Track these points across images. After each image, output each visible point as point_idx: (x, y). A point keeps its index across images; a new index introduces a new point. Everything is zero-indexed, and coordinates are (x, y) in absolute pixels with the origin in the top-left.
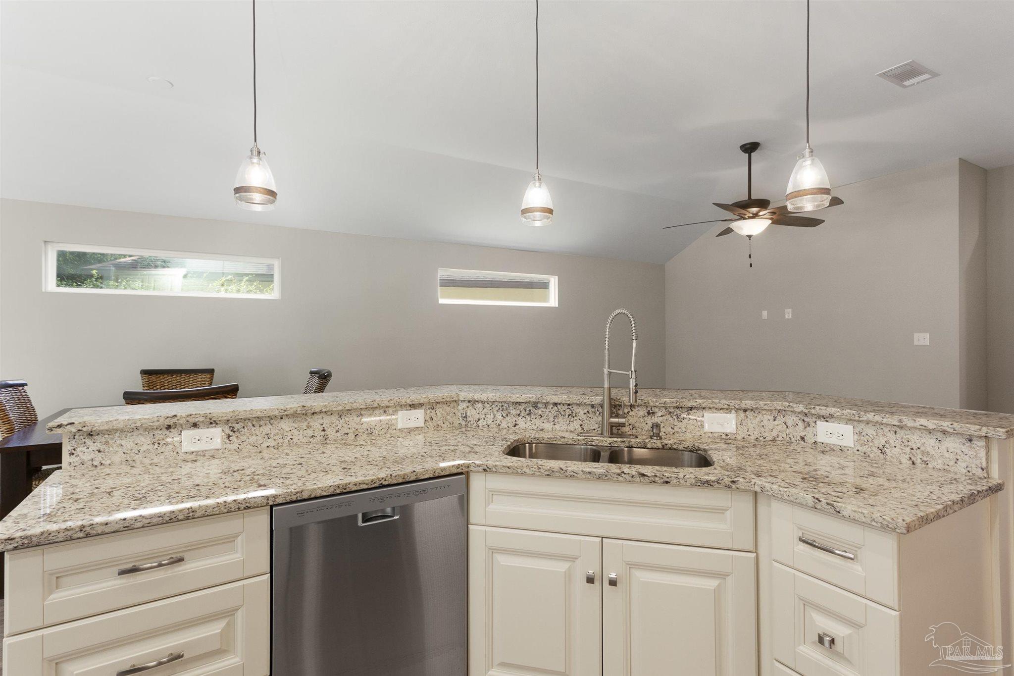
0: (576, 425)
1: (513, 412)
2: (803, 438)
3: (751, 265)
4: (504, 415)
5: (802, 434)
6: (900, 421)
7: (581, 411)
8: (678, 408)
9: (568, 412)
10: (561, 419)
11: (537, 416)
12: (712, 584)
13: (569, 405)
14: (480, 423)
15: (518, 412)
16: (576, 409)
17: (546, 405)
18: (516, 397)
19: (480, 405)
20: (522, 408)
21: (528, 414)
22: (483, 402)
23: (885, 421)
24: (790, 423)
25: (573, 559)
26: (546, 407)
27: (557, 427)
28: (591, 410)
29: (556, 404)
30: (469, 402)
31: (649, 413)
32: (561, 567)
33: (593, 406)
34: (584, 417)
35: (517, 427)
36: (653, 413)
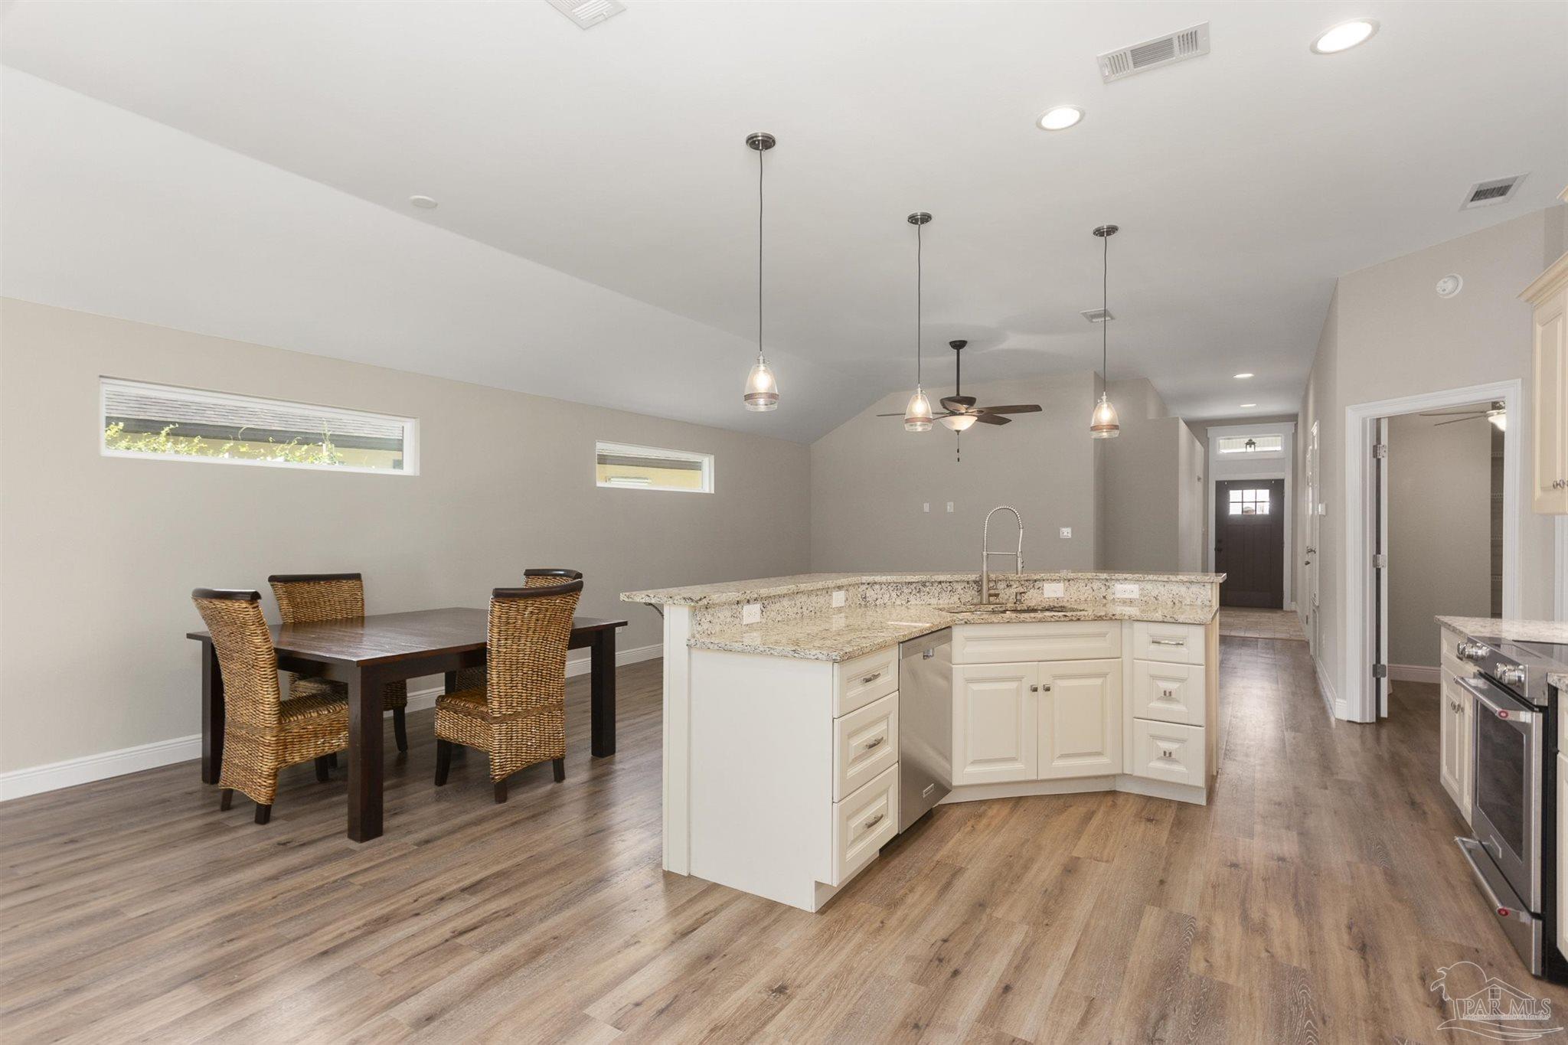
0: (955, 598)
1: (906, 591)
2: (1104, 597)
3: (959, 460)
4: (899, 594)
5: (1104, 595)
6: (1168, 578)
7: (959, 587)
8: (1027, 581)
9: (949, 588)
10: (944, 593)
11: (925, 593)
12: (1098, 681)
13: (950, 582)
14: (878, 603)
15: (910, 591)
16: (955, 585)
17: (932, 583)
18: (909, 579)
19: (877, 587)
20: (913, 587)
21: (919, 592)
22: (880, 584)
23: (1159, 579)
24: (1095, 588)
25: (1019, 679)
26: (932, 585)
27: (941, 601)
28: (967, 586)
29: (940, 582)
30: (868, 584)
31: (1008, 586)
32: (1014, 685)
33: (968, 583)
34: (962, 592)
35: (909, 603)
36: (1011, 586)
